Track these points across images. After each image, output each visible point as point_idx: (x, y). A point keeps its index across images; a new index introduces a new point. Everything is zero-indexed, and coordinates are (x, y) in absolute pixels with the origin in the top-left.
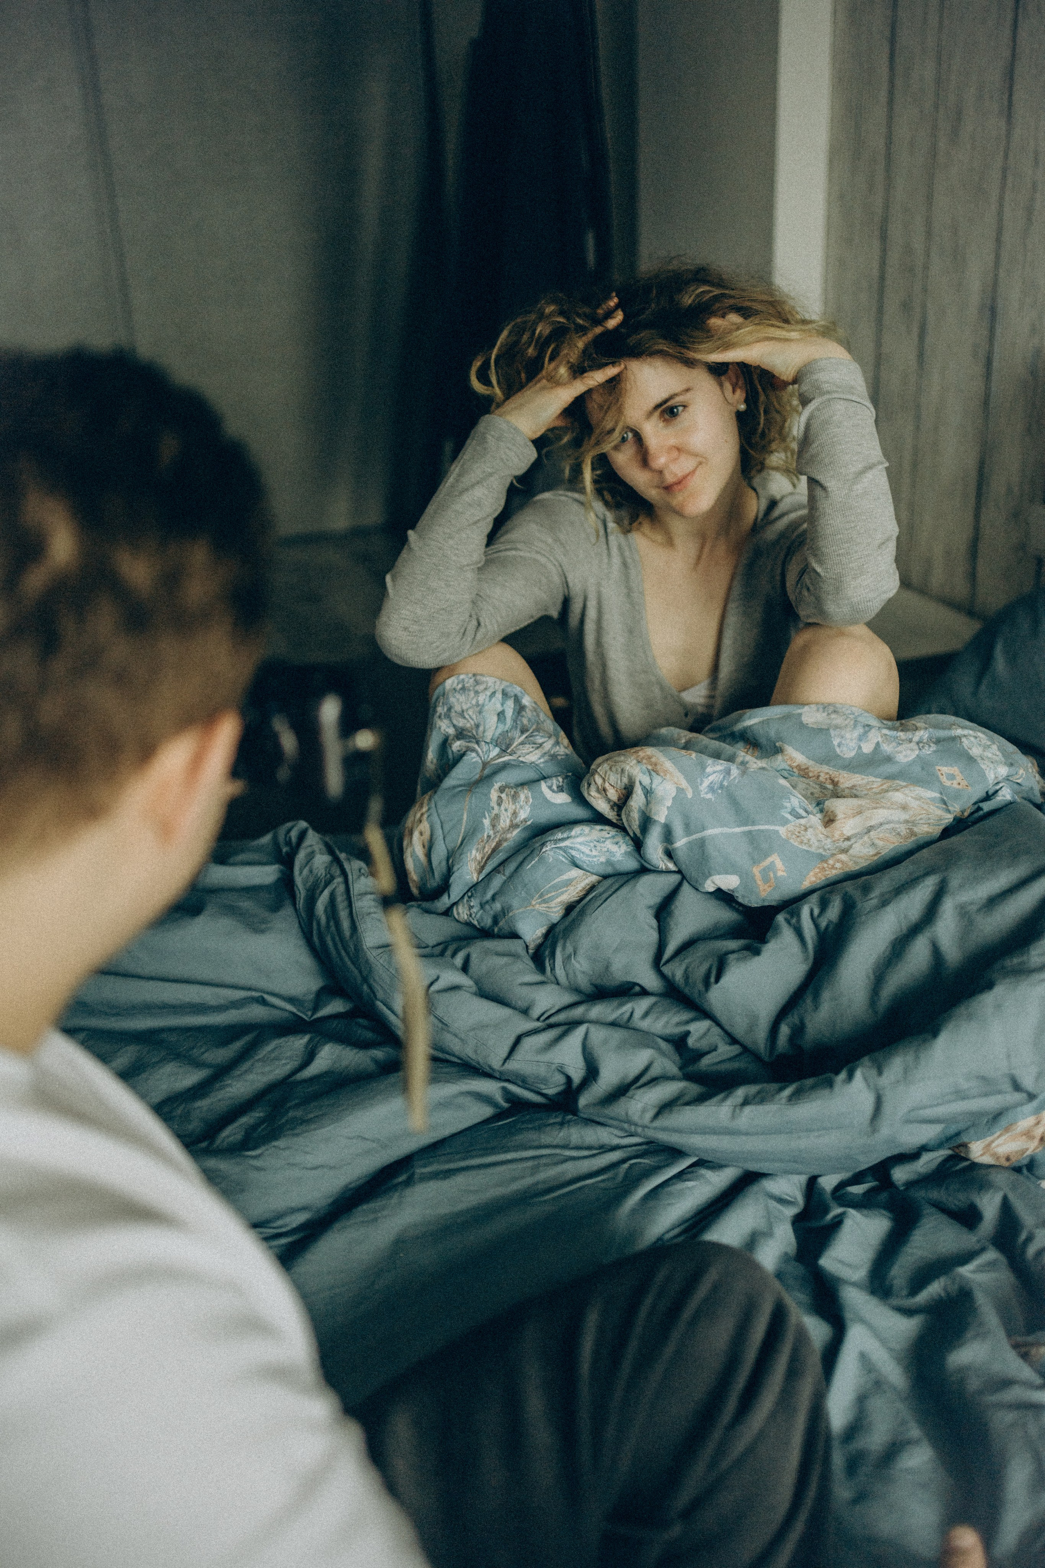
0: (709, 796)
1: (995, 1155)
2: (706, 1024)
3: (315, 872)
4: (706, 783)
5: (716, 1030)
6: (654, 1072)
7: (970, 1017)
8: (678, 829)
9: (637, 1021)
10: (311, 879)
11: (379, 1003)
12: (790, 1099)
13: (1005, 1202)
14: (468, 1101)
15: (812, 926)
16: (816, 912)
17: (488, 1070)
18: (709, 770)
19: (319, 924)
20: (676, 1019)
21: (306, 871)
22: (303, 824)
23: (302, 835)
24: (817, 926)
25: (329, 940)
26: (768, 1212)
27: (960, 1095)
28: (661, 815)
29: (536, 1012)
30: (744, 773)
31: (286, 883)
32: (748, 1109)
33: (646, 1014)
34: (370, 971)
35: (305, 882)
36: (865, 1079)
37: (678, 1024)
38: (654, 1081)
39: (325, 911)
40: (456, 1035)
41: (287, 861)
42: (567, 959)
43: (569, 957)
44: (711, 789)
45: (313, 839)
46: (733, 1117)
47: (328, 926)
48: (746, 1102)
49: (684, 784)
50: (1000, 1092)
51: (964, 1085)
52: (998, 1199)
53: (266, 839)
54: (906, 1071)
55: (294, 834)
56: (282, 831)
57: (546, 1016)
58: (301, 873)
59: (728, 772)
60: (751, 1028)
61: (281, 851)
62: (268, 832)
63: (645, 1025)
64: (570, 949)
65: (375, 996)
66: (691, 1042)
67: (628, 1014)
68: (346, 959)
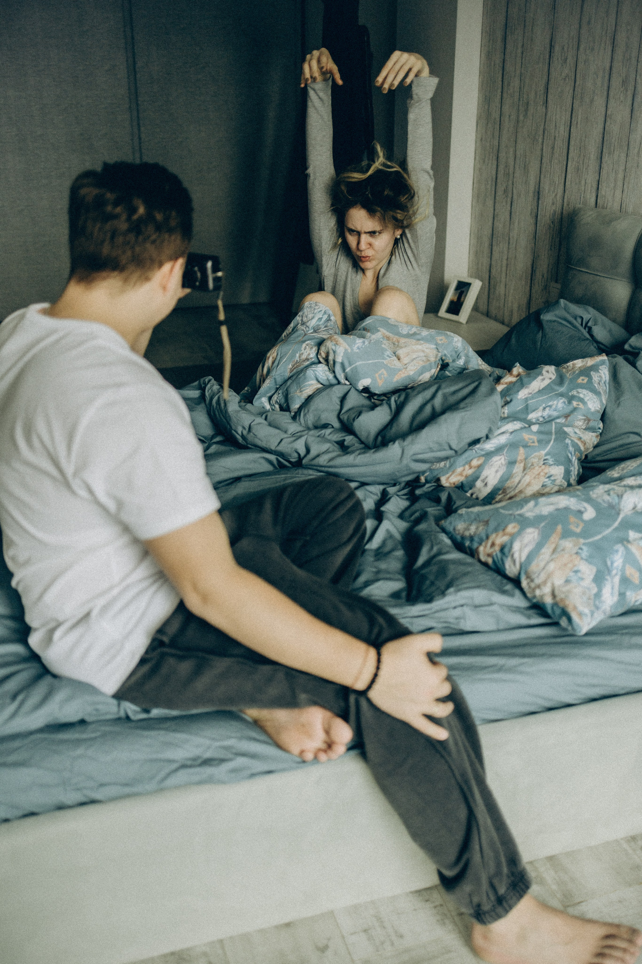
0: (357, 351)
1: (450, 484)
2: (351, 437)
3: (213, 391)
4: (356, 346)
5: (355, 439)
6: (330, 450)
7: (436, 423)
8: (346, 364)
9: (326, 436)
10: (212, 394)
11: (233, 432)
12: (374, 452)
13: (449, 494)
14: (263, 461)
15: (395, 404)
16: (397, 399)
17: (270, 451)
18: (357, 341)
19: (213, 407)
20: (340, 435)
21: (210, 391)
22: (211, 377)
23: (209, 381)
24: (396, 404)
25: (217, 413)
26: (365, 495)
27: (431, 450)
28: (339, 359)
29: (289, 432)
30: (369, 343)
31: (203, 396)
32: (359, 456)
33: (330, 433)
34: (230, 419)
35: (209, 395)
36: (399, 443)
37: (342, 437)
38: (329, 452)
39: (216, 403)
40: (259, 439)
41: (202, 389)
42: (305, 415)
43: (306, 414)
44: (358, 348)
45: (213, 381)
46: (355, 459)
47: (216, 407)
48: (359, 454)
49: (347, 347)
50: (445, 450)
51: (432, 445)
52: (446, 494)
53: (196, 383)
54: (412, 440)
55: (207, 380)
56: (202, 380)
57: (293, 433)
58: (208, 391)
59: (364, 342)
60: (367, 437)
61: (201, 386)
62: (197, 380)
63: (329, 437)
64: (306, 411)
65: (231, 427)
66: (346, 443)
67: (323, 434)
68: (222, 417)
